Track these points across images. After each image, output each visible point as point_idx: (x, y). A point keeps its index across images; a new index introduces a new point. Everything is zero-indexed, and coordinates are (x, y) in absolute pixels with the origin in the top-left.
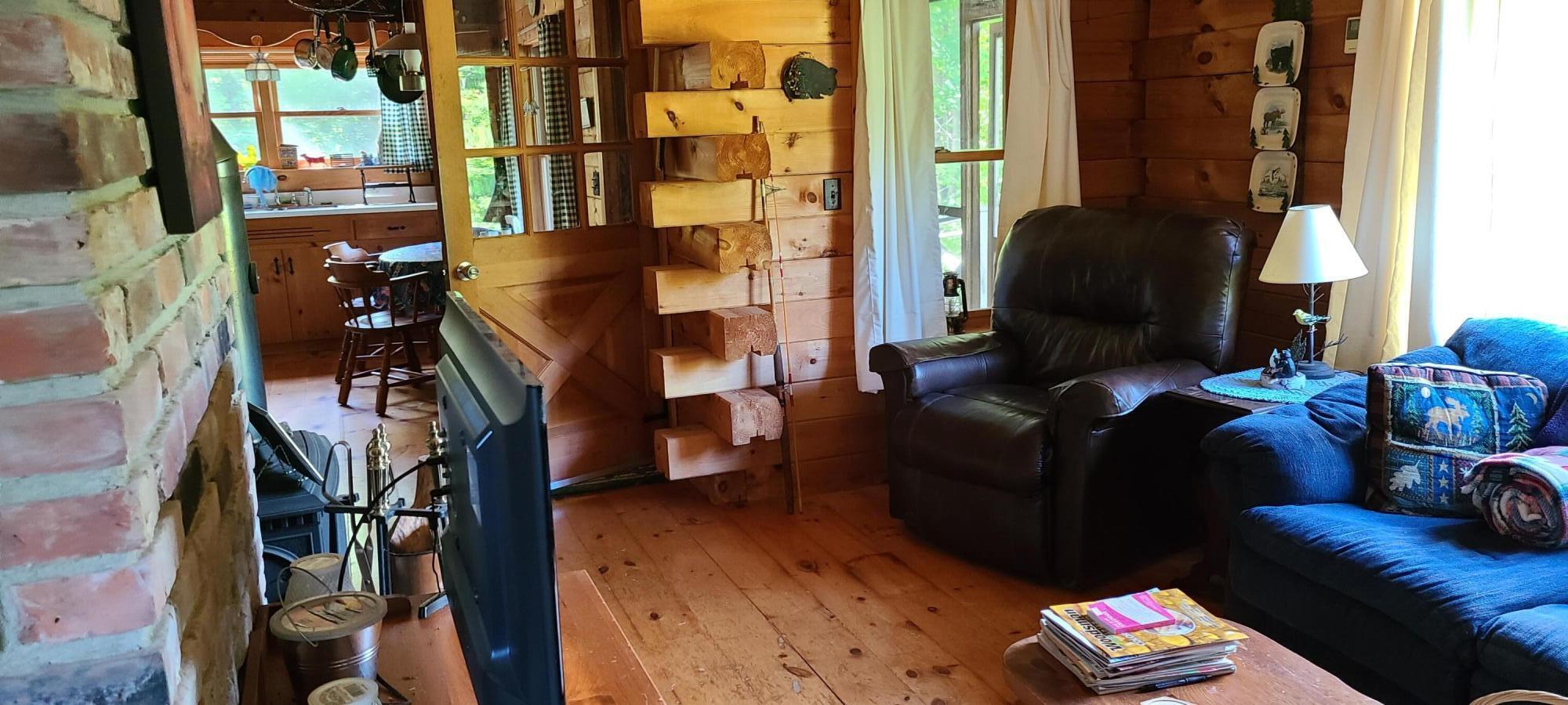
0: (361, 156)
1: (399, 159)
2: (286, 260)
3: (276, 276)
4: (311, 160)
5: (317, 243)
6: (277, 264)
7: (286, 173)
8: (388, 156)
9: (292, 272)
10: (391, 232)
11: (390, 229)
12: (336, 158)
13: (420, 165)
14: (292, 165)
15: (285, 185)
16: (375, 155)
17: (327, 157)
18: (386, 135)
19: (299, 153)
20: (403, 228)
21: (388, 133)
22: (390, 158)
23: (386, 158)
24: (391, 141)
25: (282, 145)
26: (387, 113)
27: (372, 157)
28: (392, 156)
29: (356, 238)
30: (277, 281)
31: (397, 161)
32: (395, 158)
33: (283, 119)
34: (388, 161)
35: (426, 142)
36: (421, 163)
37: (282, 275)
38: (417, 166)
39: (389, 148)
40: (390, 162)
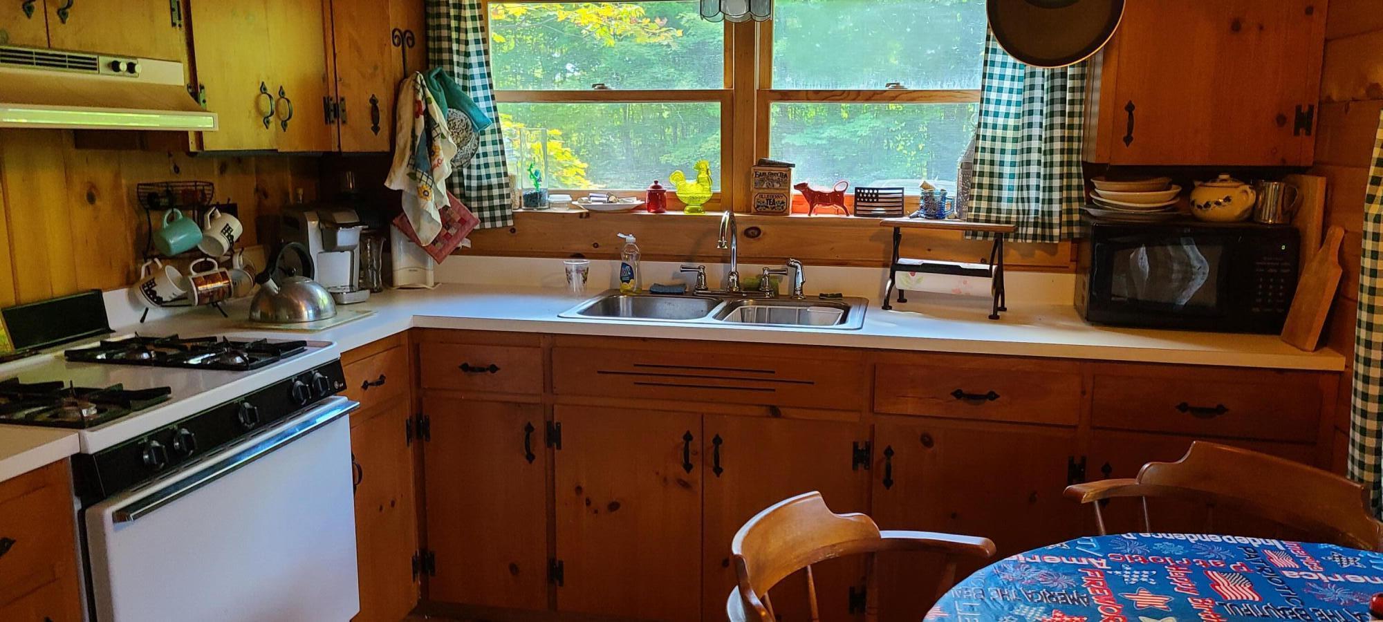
0: (918, 193)
1: (1004, 205)
2: (709, 442)
3: (685, 476)
4: (815, 198)
5: (782, 410)
6: (687, 445)
7: (765, 223)
8: (979, 198)
9: (718, 471)
10: (961, 403)
11: (958, 394)
12: (864, 197)
13: (1051, 226)
14: (775, 206)
15: (756, 246)
16: (952, 193)
17: (850, 192)
18: (984, 149)
19: (795, 178)
20: (992, 396)
21: (988, 144)
22: (984, 204)
23: (974, 204)
24: (992, 163)
25: (762, 163)
26: (993, 96)
27: (944, 198)
28: (990, 199)
29: (872, 410)
30: (685, 485)
31: (999, 211)
32: (994, 205)
33: (775, 108)
34: (978, 209)
35: (1074, 170)
36: (1056, 220)
37: (696, 473)
38: (1043, 226)
39: (986, 180)
40: (983, 215)
